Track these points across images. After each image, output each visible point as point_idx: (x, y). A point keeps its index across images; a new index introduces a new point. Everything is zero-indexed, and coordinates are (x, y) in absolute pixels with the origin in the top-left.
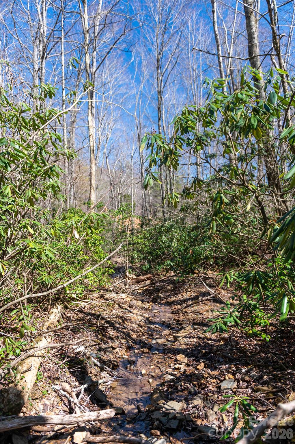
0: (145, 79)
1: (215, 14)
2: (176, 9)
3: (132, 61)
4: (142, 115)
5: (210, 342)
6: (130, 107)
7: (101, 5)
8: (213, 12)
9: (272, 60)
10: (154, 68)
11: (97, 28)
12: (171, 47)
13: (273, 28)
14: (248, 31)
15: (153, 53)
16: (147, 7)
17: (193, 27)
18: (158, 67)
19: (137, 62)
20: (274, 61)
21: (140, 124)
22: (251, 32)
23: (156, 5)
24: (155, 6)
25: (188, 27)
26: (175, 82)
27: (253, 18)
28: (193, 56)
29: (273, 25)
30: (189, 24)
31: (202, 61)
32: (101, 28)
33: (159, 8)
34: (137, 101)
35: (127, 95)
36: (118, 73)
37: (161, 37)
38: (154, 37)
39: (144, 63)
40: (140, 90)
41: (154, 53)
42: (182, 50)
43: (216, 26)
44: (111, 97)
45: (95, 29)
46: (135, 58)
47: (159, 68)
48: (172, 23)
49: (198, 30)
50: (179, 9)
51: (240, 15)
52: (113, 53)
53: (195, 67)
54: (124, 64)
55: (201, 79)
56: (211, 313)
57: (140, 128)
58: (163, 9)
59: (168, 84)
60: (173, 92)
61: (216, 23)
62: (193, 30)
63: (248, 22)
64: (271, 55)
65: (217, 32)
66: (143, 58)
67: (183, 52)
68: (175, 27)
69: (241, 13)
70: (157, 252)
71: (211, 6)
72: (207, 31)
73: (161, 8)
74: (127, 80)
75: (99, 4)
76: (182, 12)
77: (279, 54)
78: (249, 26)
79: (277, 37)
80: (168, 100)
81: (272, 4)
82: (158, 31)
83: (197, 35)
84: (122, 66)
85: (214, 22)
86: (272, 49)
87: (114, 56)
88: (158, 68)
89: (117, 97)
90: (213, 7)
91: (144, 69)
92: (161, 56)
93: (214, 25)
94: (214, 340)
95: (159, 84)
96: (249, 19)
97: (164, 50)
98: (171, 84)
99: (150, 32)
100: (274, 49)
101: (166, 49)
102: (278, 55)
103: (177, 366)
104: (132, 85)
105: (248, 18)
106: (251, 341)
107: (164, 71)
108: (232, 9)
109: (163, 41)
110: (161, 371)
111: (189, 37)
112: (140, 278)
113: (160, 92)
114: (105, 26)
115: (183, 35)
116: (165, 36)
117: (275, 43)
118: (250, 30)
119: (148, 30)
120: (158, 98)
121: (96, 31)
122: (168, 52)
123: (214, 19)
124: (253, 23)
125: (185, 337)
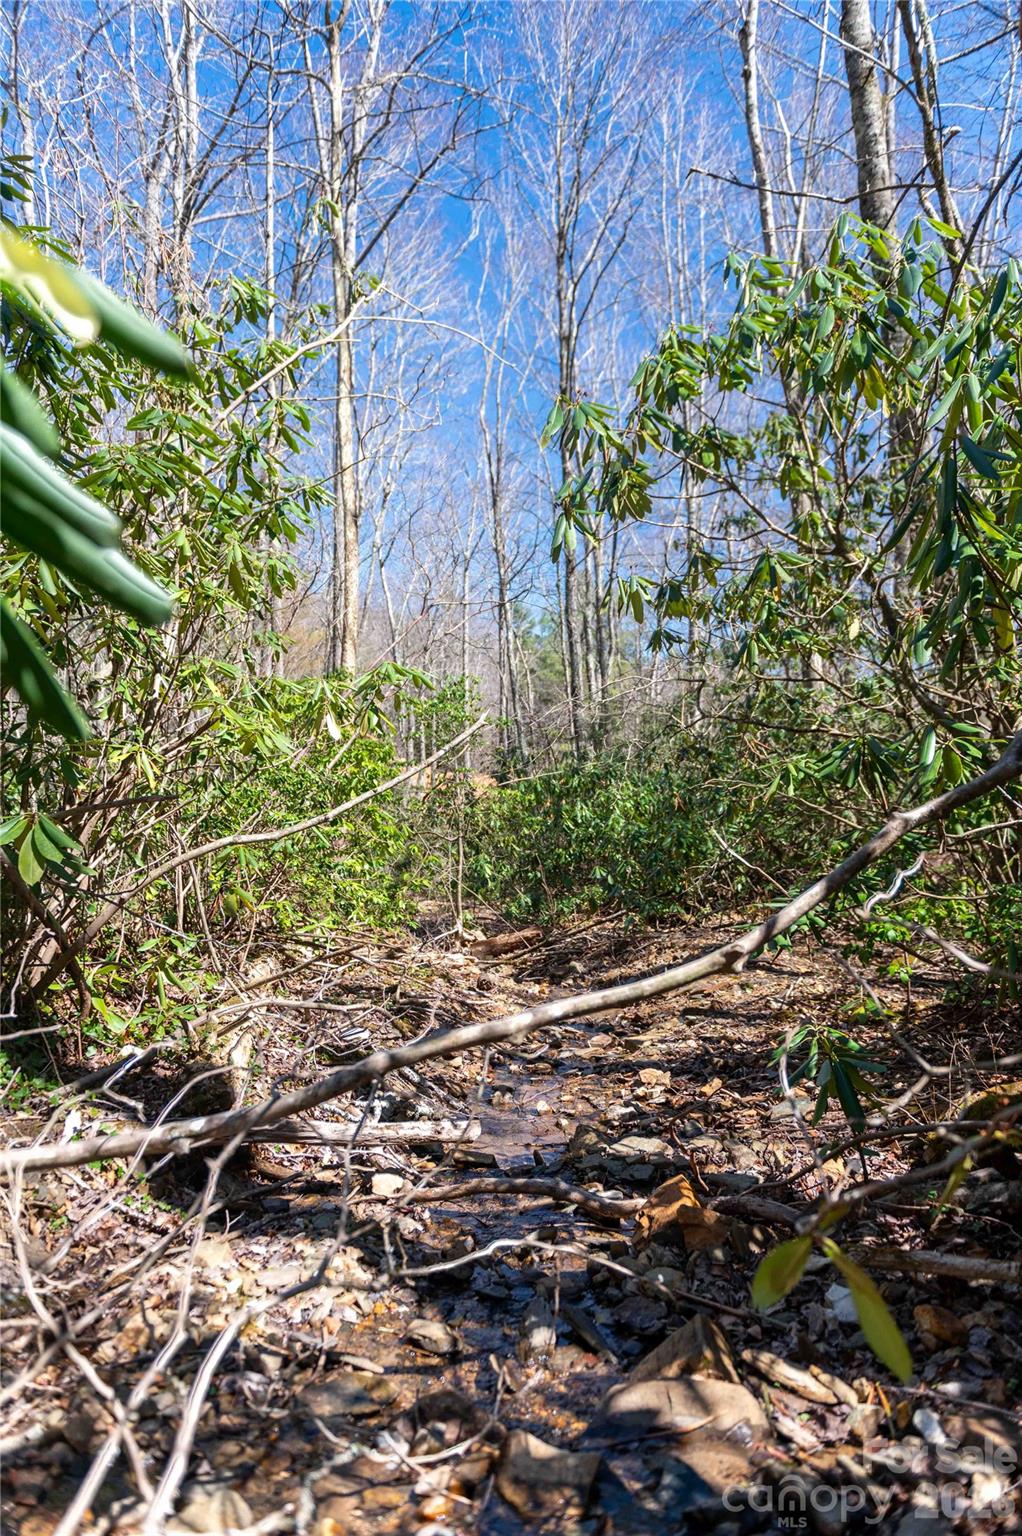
0: (517, 299)
1: (753, 82)
2: (622, 67)
3: (472, 238)
4: (505, 415)
5: (737, 1047)
6: (465, 391)
7: (374, 55)
8: (747, 75)
9: (921, 202)
10: (546, 260)
11: (362, 128)
12: (603, 190)
13: (923, 110)
14: (857, 132)
15: (542, 213)
16: (524, 62)
17: (674, 126)
18: (562, 256)
19: (488, 243)
20: (928, 204)
21: (499, 446)
22: (866, 134)
23: (556, 56)
24: (552, 56)
25: (659, 128)
26: (616, 307)
27: (874, 93)
28: (675, 223)
29: (922, 99)
30: (664, 119)
31: (706, 240)
32: (374, 128)
33: (566, 62)
34: (489, 370)
35: (452, 352)
36: (423, 279)
37: (569, 158)
38: (546, 159)
39: (514, 245)
40: (499, 334)
41: (546, 211)
42: (640, 202)
43: (755, 119)
44: (399, 357)
45: (353, 131)
46: (481, 231)
47: (566, 259)
48: (609, 113)
49: (692, 137)
50: (631, 68)
51: (832, 90)
52: (410, 213)
53: (683, 258)
54: (444, 249)
55: (704, 299)
56: (739, 993)
57: (499, 460)
58: (578, 69)
59: (590, 315)
60: (608, 340)
61: (756, 112)
62: (676, 139)
63: (857, 104)
64: (919, 187)
65: (758, 141)
66: (508, 229)
67: (644, 210)
68: (617, 126)
69: (836, 82)
70: (559, 856)
71: (740, 57)
72: (726, 140)
73: (570, 66)
74: (455, 302)
75: (370, 49)
76: (642, 78)
77: (942, 181)
78: (861, 118)
79: (935, 132)
80: (591, 366)
81: (922, 43)
82: (562, 141)
83: (689, 154)
84: (439, 256)
85: (749, 110)
86: (923, 172)
87: (412, 222)
88: (560, 260)
89: (418, 357)
90: (746, 61)
91: (512, 263)
92: (571, 219)
93: (748, 118)
94: (751, 1043)
95: (566, 313)
96: (862, 95)
97: (581, 200)
98: (601, 317)
99: (532, 143)
100: (928, 171)
101: (586, 198)
102: (939, 185)
103: (640, 1091)
104: (471, 318)
105: (858, 92)
106: (862, 1032)
107: (581, 269)
108: (807, 69)
109: (578, 172)
110: (595, 1107)
111: (664, 160)
112: (502, 939)
113: (565, 339)
114: (387, 122)
115: (644, 153)
116: (587, 155)
117: (931, 153)
118: (863, 129)
119: (526, 137)
120: (561, 357)
121: (357, 136)
122: (594, 209)
123: (747, 97)
124: (874, 107)
125: (662, 1041)
